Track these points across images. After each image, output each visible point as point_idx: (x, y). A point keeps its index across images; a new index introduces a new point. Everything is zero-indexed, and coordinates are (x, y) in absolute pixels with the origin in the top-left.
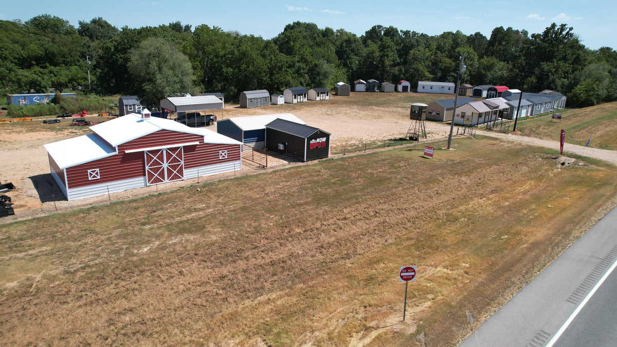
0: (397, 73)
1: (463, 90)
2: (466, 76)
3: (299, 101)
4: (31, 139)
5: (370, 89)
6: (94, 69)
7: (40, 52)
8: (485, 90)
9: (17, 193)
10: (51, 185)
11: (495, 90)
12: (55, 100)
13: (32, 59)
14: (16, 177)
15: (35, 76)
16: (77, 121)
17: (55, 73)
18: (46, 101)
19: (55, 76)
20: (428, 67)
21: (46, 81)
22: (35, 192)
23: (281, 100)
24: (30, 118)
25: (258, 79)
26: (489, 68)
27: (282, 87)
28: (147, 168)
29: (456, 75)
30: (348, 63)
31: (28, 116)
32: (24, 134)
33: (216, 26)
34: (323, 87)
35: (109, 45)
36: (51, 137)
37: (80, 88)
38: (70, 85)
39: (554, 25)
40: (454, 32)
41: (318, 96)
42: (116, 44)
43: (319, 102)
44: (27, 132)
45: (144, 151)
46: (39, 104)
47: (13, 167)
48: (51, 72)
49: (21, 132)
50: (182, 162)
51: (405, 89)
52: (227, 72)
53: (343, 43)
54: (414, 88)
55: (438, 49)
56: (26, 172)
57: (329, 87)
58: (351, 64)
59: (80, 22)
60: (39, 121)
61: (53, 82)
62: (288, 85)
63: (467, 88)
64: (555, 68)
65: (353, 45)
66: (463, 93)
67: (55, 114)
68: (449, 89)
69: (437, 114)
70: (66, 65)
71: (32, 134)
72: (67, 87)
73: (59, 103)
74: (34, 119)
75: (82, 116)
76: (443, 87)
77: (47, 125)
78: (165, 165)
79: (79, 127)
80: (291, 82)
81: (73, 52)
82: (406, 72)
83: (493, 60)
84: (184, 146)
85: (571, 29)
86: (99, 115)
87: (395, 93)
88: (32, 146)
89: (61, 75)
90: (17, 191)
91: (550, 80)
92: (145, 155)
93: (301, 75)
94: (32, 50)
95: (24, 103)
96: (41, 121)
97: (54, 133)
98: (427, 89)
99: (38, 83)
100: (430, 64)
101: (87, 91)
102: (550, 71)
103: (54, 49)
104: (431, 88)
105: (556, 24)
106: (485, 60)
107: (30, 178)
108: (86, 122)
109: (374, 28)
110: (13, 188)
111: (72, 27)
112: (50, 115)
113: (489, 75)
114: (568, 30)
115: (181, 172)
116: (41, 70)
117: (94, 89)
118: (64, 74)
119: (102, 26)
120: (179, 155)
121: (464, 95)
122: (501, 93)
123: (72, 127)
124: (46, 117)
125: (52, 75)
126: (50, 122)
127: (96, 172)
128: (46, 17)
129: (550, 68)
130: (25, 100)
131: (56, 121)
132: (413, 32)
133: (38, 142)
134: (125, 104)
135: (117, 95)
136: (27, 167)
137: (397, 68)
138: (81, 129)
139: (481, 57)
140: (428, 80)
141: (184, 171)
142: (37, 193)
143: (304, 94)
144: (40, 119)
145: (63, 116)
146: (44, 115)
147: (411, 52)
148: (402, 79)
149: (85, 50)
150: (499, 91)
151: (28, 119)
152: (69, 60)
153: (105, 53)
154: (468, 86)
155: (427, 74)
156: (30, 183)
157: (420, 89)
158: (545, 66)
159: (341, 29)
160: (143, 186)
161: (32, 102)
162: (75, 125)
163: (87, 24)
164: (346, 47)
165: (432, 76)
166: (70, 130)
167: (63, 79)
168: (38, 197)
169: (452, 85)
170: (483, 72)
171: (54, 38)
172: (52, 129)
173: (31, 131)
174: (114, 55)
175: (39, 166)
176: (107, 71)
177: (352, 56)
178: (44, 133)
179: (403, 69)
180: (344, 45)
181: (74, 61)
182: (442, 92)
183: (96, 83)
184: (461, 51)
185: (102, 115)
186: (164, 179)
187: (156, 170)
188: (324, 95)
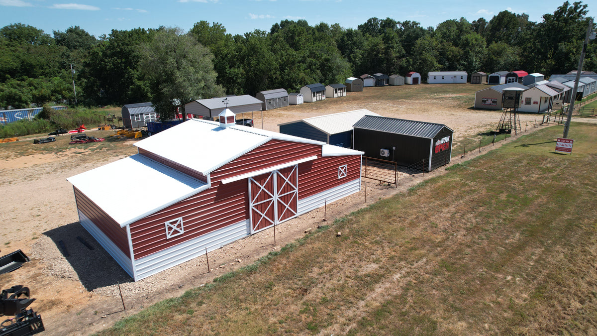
0: (405, 64)
1: (478, 78)
2: (477, 63)
3: (318, 99)
4: (26, 166)
5: (378, 84)
6: (79, 79)
7: (16, 64)
8: (503, 76)
9: (33, 271)
10: (91, 248)
11: (515, 75)
12: (44, 115)
13: (5, 72)
14: (22, 234)
15: (13, 90)
16: (77, 138)
17: (36, 85)
18: (30, 117)
19: (36, 88)
20: (436, 56)
21: (26, 94)
22: (65, 266)
23: (300, 100)
24: (15, 138)
25: (269, 78)
26: (499, 54)
27: (297, 85)
28: (251, 205)
29: (466, 63)
30: (352, 57)
31: (12, 136)
32: (13, 159)
33: (216, 23)
34: (337, 83)
35: (96, 50)
36: (51, 161)
37: (65, 101)
38: (53, 98)
39: (566, 4)
40: (458, 20)
41: (336, 92)
42: (104, 48)
43: (338, 99)
44: (16, 156)
45: (247, 179)
46: (22, 121)
47: (12, 215)
48: (30, 84)
49: (8, 157)
50: (297, 190)
51: (415, 81)
52: (230, 74)
53: (343, 37)
54: (424, 80)
55: (443, 37)
56: (37, 223)
57: (342, 83)
58: (355, 58)
59: (55, 32)
60: (28, 141)
61: (34, 96)
62: (303, 83)
63: (482, 76)
64: (576, 47)
65: (355, 38)
66: (478, 81)
67: (45, 132)
68: (462, 78)
69: (493, 102)
70: (46, 76)
71: (24, 159)
72: (50, 100)
73: (48, 118)
74: (21, 139)
75: (79, 131)
76: (455, 77)
77: (42, 146)
78: (276, 197)
79: (83, 146)
80: (306, 79)
81: (52, 63)
82: (414, 63)
83: (502, 45)
84: (299, 165)
85: (585, 6)
86: (100, 129)
87: (405, 86)
88: (30, 176)
89: (41, 87)
90: (34, 265)
91: (572, 60)
92: (250, 184)
93: (313, 71)
94: (5, 62)
95: (3, 121)
96: (30, 141)
97: (52, 155)
98: (439, 80)
99: (17, 97)
100: (438, 54)
101: (72, 103)
102: (570, 52)
103: (32, 60)
104: (443, 79)
105: (569, 2)
106: (494, 46)
107: (48, 234)
108: (90, 138)
109: (369, 21)
110: (25, 261)
111: (48, 36)
112: (40, 132)
113: (502, 61)
114: (582, 8)
115: (294, 206)
116: (19, 82)
117: (81, 101)
118: (45, 86)
119: (79, 35)
120: (293, 179)
121: (479, 83)
122: (521, 78)
123: (73, 146)
124: (35, 135)
125: (32, 87)
126: (43, 141)
127: (178, 223)
128: (19, 27)
129: (570, 48)
130: (5, 117)
131: (50, 140)
132: (414, 22)
133: (37, 169)
134: (131, 113)
135: (109, 106)
136: (35, 212)
137: (404, 59)
138: (87, 148)
139: (489, 42)
140: (437, 70)
141: (298, 202)
142: (71, 269)
143: (322, 91)
144: (28, 139)
145: (56, 133)
146: (32, 134)
147: (418, 42)
148: (411, 71)
149: (65, 60)
150: (519, 76)
151: (14, 139)
152: (47, 71)
153: (92, 60)
154: (482, 73)
155: (436, 64)
156: (51, 247)
157: (430, 80)
158: (563, 47)
159: (336, 24)
160: (246, 236)
161: (13, 119)
162: (76, 142)
163: (62, 34)
164: (348, 40)
165: (440, 66)
166: (73, 150)
167: (46, 91)
168: (76, 277)
169: (464, 74)
170: (494, 58)
171: (29, 48)
172: (50, 151)
173: (22, 154)
174: (102, 60)
175: (53, 210)
176: (93, 80)
177: (355, 49)
178: (40, 156)
179: (411, 60)
180: (346, 38)
181: (54, 73)
182: (455, 82)
183: (82, 94)
184: (469, 38)
185: (103, 129)
186: (273, 220)
187: (262, 207)
188: (341, 91)
